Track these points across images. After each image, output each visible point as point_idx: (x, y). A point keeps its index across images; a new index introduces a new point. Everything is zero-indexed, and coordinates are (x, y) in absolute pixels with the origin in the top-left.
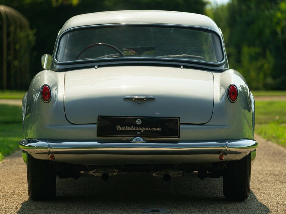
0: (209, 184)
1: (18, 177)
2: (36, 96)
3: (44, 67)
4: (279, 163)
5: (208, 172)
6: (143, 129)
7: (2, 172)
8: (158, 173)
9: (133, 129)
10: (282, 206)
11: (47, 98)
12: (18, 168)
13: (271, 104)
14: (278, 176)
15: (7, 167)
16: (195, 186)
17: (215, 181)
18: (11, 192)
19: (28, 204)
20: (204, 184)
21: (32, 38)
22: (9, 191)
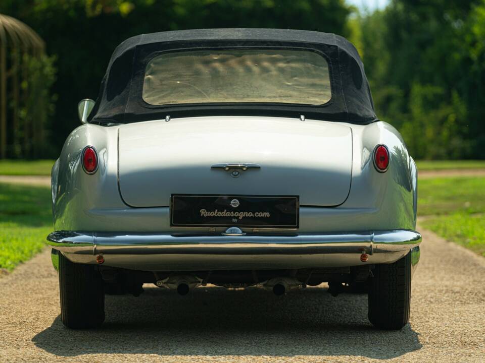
0: (347, 306)
1: (41, 296)
2: (74, 165)
3: (84, 119)
4: (464, 274)
5: (344, 284)
6: (241, 215)
7: (14, 289)
8: (264, 283)
9: (226, 215)
10: (460, 336)
11: (91, 167)
12: (40, 282)
13: (458, 181)
14: (459, 294)
15: (22, 282)
16: (325, 309)
17: (356, 301)
18: (32, 317)
19: (61, 333)
20: (338, 305)
21: (49, 70)
22: (30, 316)
